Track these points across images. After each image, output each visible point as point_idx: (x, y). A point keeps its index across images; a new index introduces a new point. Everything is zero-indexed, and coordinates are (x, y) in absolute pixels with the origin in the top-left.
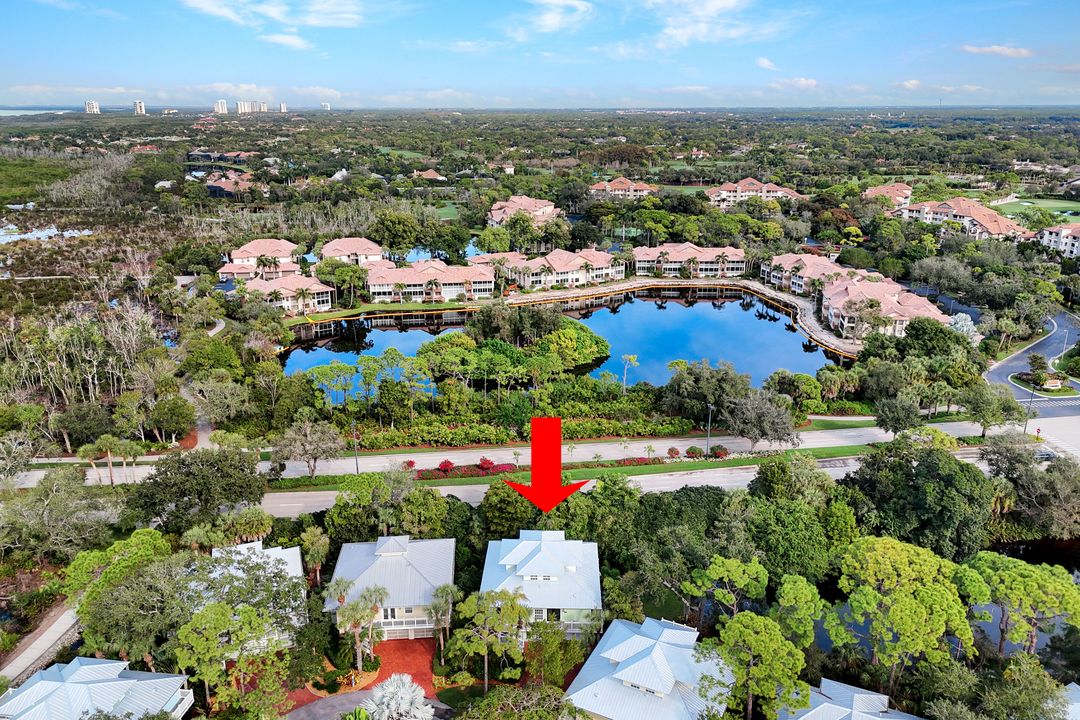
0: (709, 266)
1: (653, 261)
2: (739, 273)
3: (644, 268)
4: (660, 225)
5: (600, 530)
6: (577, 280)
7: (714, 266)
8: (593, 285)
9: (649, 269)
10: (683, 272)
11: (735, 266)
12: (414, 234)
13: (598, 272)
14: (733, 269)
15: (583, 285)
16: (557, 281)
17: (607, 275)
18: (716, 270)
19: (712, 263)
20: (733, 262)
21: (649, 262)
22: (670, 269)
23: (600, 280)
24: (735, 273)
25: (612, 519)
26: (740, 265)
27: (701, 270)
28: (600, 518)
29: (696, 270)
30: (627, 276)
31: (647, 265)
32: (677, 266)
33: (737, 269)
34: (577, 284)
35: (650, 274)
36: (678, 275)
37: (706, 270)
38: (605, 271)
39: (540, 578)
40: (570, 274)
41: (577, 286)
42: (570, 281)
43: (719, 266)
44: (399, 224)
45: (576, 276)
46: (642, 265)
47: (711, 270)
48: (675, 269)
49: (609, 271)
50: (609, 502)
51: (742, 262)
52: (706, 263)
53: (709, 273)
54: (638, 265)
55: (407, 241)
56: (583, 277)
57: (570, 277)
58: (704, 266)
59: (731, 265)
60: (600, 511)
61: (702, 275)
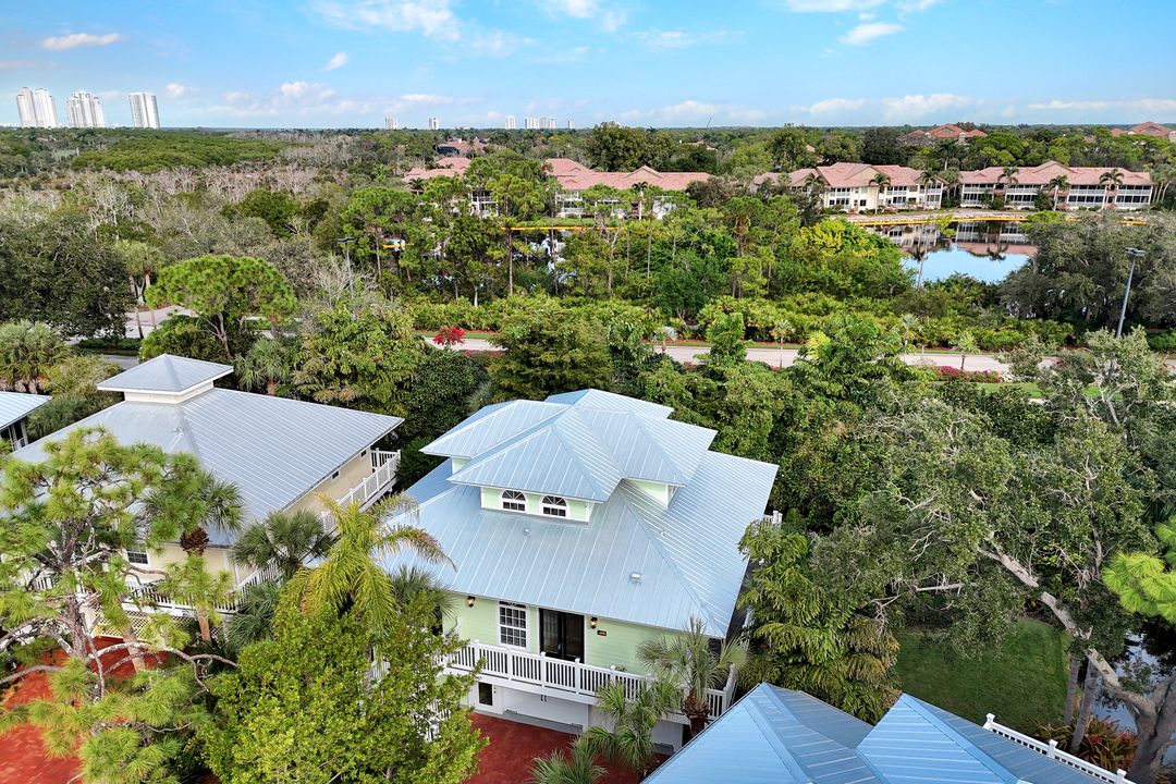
0: (1086, 193)
1: (991, 185)
2: (1139, 205)
3: (973, 197)
4: (1006, 151)
5: (802, 452)
6: (863, 203)
7: (1095, 193)
8: (889, 212)
9: (982, 198)
10: (1041, 201)
11: (1133, 193)
12: (639, 153)
13: (898, 194)
14: (1128, 199)
15: (873, 211)
16: (832, 203)
17: (913, 200)
18: (1099, 199)
19: (1092, 187)
20: (1130, 187)
21: (983, 186)
22: (1018, 198)
23: (899, 206)
24: (1132, 206)
25: (841, 428)
26: (1142, 193)
27: (1072, 199)
28: (805, 423)
29: (1062, 199)
30: (944, 206)
31: (979, 191)
32: (1031, 192)
33: (1137, 199)
34: (863, 208)
35: (984, 206)
36: (1033, 207)
37: (1081, 199)
38: (909, 194)
39: (534, 507)
40: (852, 193)
41: (862, 213)
42: (852, 203)
43: (1105, 193)
44: (620, 139)
45: (862, 196)
46: (971, 191)
47: (1090, 199)
48: (1027, 198)
49: (916, 195)
50: (837, 388)
51: (1147, 188)
52: (1083, 187)
53: (1085, 204)
54: (964, 191)
55: (629, 162)
56: (873, 199)
57: (853, 197)
58: (1077, 193)
59: (1126, 193)
60: (809, 408)
61: (1075, 206)
